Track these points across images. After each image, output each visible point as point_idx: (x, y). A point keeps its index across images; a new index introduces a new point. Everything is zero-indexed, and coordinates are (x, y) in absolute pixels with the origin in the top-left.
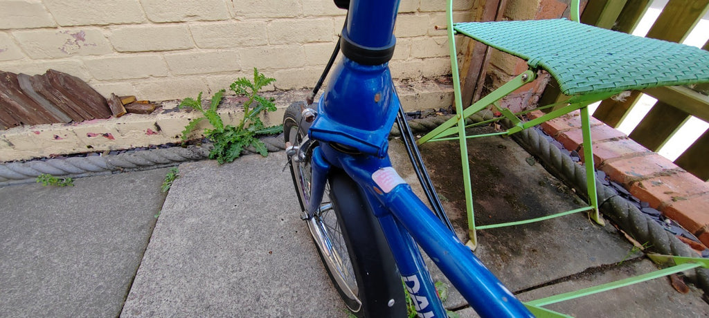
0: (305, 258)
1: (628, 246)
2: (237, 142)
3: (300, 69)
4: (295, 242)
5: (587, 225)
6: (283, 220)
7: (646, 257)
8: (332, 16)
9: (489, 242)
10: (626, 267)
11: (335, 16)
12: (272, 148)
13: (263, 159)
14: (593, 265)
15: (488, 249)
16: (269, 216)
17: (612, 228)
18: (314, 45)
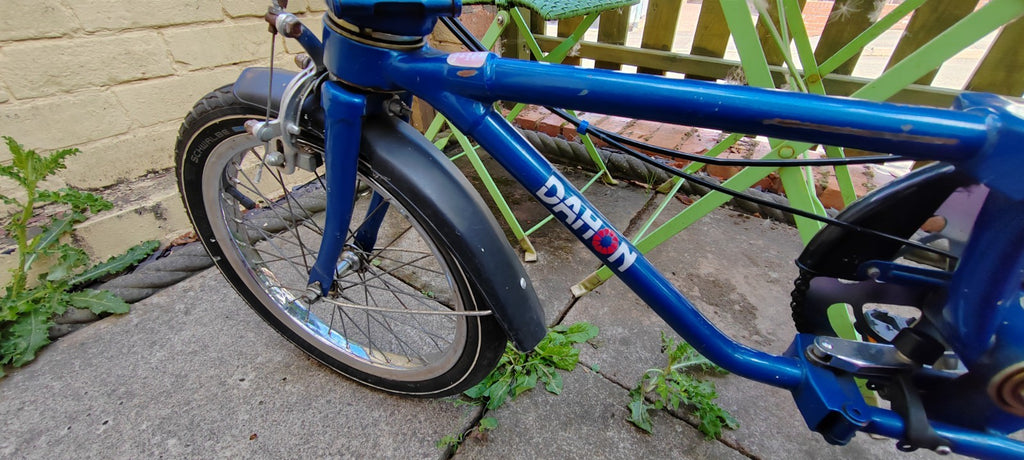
0: (329, 402)
1: (643, 190)
2: (23, 315)
3: (123, 138)
4: (292, 393)
5: (608, 190)
6: (242, 380)
7: (657, 193)
8: (153, 27)
9: (544, 245)
10: (650, 206)
11: (160, 27)
12: (136, 293)
13: (123, 320)
14: (632, 217)
15: (547, 251)
16: (208, 390)
17: (625, 184)
18: (137, 85)
